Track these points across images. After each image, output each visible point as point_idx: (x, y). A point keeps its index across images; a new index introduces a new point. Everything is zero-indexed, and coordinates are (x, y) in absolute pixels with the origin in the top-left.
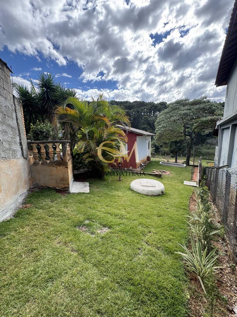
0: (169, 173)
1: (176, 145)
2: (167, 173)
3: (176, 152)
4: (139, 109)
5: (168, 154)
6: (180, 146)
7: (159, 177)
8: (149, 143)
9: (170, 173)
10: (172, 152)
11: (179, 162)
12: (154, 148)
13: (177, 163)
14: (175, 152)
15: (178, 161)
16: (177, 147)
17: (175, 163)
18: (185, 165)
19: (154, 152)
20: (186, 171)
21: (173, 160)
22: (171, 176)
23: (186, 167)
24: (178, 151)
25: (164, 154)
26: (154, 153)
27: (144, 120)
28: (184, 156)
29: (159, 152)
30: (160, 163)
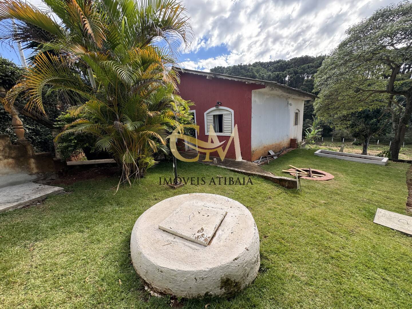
0: (329, 176)
1: (366, 122)
2: (323, 178)
3: (366, 136)
4: (298, 68)
5: (348, 140)
6: (376, 125)
7: (289, 188)
8: (297, 114)
9: (333, 177)
10: (356, 135)
11: (371, 153)
12: (320, 130)
13: (366, 154)
14: (363, 135)
15: (368, 152)
16: (368, 126)
17: (362, 154)
18: (385, 159)
19: (320, 136)
20: (387, 175)
21: (359, 150)
22: (333, 186)
23: (387, 164)
24: (370, 134)
25: (341, 139)
26: (321, 138)
27: (305, 84)
28: (384, 142)
29: (331, 136)
30: (317, 152)
